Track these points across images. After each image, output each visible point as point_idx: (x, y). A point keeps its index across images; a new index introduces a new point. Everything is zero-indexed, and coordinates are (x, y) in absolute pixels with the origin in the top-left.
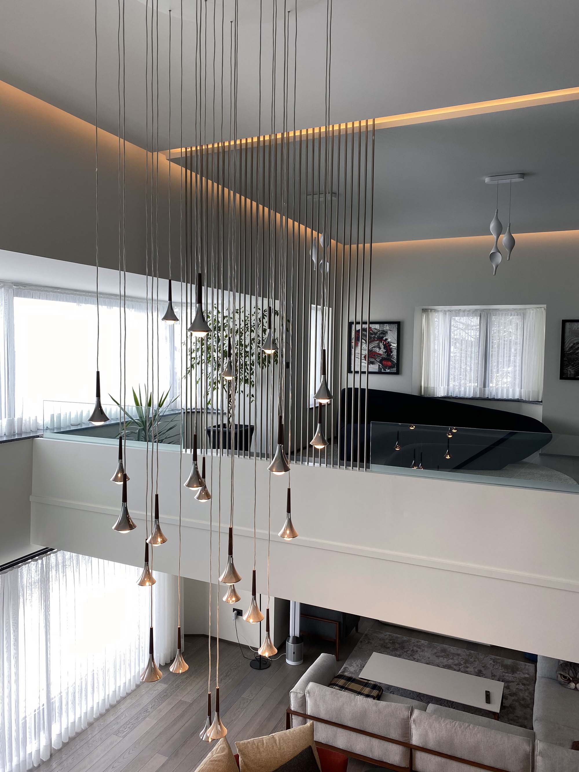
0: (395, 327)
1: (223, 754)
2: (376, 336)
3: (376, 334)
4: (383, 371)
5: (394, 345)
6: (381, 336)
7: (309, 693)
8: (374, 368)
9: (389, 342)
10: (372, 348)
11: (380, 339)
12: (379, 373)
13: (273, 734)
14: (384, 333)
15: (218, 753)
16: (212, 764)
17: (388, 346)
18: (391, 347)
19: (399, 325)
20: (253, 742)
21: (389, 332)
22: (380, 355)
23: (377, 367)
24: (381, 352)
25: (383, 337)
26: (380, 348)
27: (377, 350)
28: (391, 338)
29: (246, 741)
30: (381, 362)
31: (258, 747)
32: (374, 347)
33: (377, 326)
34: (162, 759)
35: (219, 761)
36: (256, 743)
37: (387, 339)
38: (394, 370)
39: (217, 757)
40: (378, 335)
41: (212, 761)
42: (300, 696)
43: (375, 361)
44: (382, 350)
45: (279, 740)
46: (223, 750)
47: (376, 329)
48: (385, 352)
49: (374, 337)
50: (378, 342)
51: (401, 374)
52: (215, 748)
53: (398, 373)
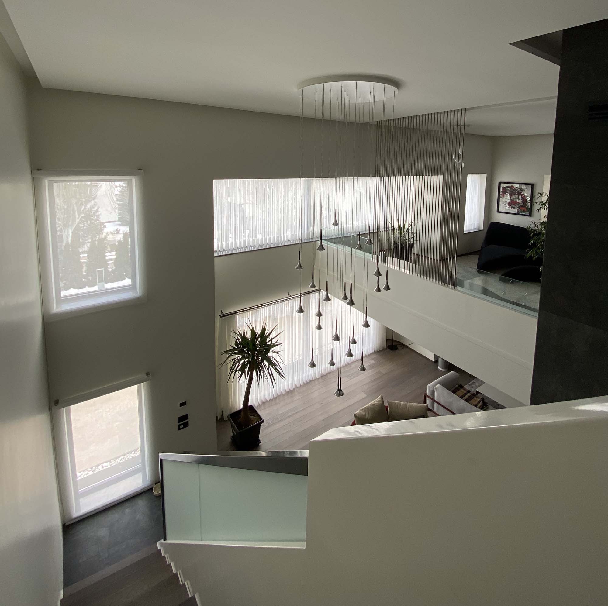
0: (530, 187)
1: (379, 403)
2: (517, 192)
3: (516, 190)
4: (520, 213)
5: (529, 198)
6: (520, 191)
7: (436, 389)
8: (515, 211)
9: (525, 196)
10: (514, 198)
11: (519, 194)
12: (518, 214)
13: (407, 403)
14: (522, 190)
15: (377, 402)
16: (373, 406)
17: (524, 199)
18: (527, 199)
19: (533, 185)
20: (396, 403)
21: (526, 190)
22: (519, 203)
23: (517, 211)
24: (519, 202)
25: (521, 193)
26: (519, 199)
27: (517, 200)
28: (527, 194)
29: (392, 401)
30: (519, 208)
31: (397, 406)
32: (515, 198)
33: (518, 186)
34: (364, 395)
35: (376, 405)
36: (397, 404)
37: (524, 194)
38: (528, 213)
39: (376, 403)
40: (518, 191)
41: (373, 404)
42: (431, 389)
43: (515, 207)
44: (520, 200)
45: (409, 407)
46: (379, 401)
47: (517, 187)
48: (522, 202)
49: (515, 192)
50: (518, 195)
51: (533, 216)
52: (377, 399)
53: (530, 215)
